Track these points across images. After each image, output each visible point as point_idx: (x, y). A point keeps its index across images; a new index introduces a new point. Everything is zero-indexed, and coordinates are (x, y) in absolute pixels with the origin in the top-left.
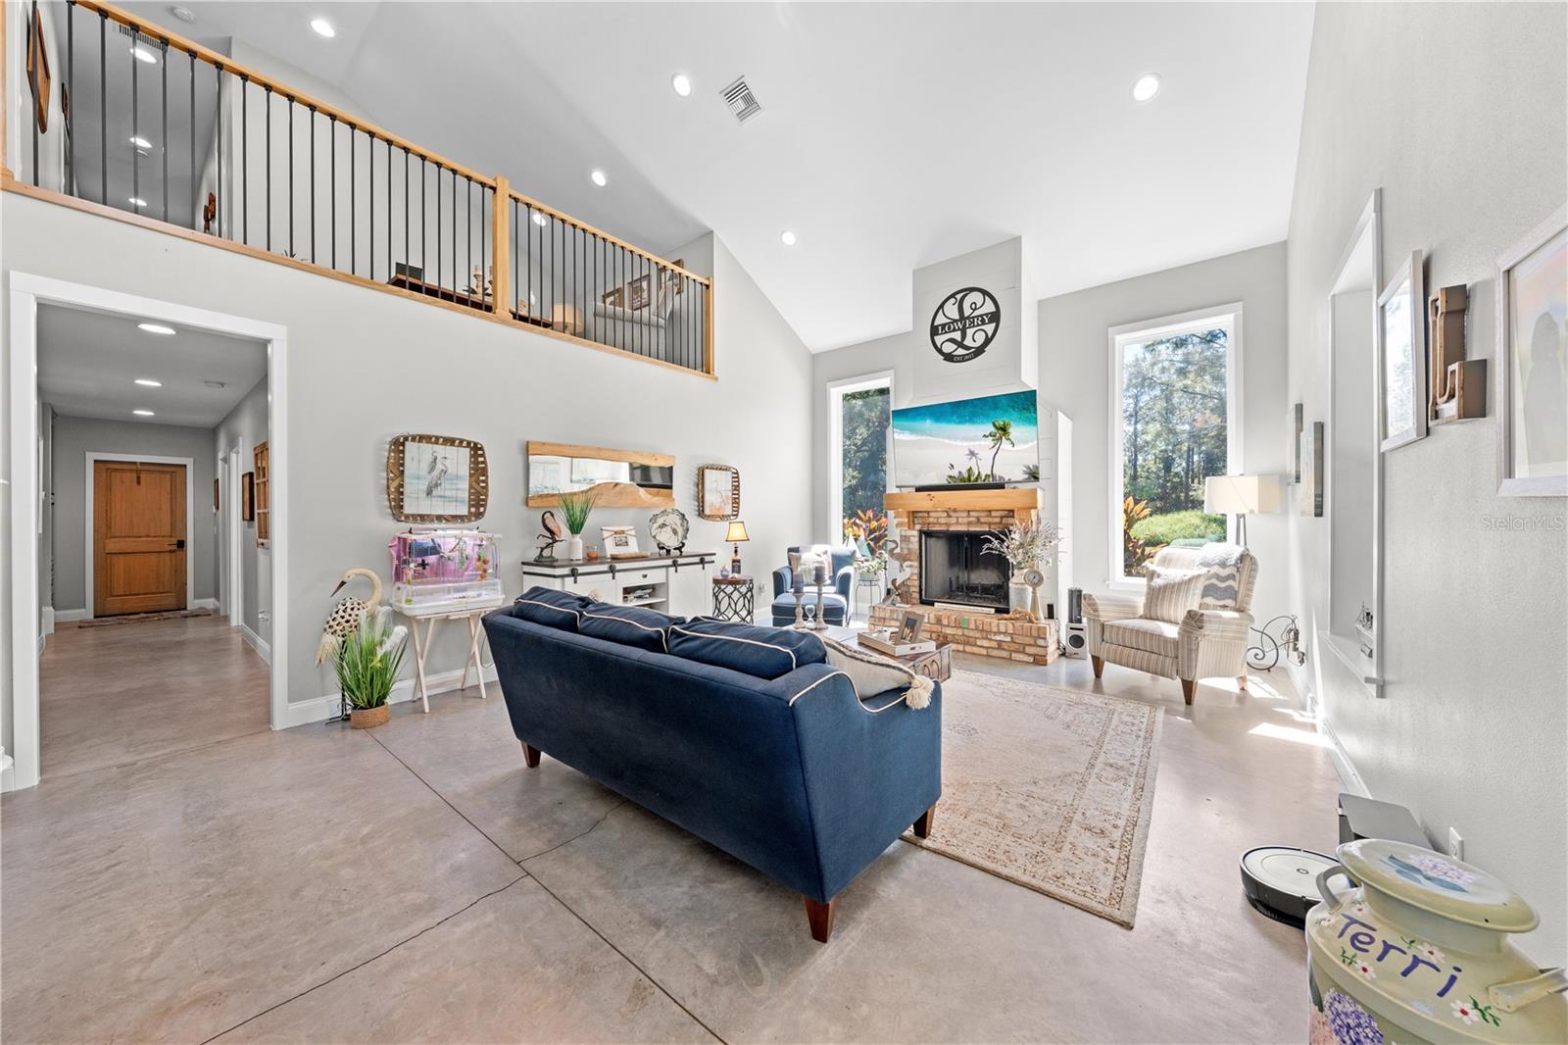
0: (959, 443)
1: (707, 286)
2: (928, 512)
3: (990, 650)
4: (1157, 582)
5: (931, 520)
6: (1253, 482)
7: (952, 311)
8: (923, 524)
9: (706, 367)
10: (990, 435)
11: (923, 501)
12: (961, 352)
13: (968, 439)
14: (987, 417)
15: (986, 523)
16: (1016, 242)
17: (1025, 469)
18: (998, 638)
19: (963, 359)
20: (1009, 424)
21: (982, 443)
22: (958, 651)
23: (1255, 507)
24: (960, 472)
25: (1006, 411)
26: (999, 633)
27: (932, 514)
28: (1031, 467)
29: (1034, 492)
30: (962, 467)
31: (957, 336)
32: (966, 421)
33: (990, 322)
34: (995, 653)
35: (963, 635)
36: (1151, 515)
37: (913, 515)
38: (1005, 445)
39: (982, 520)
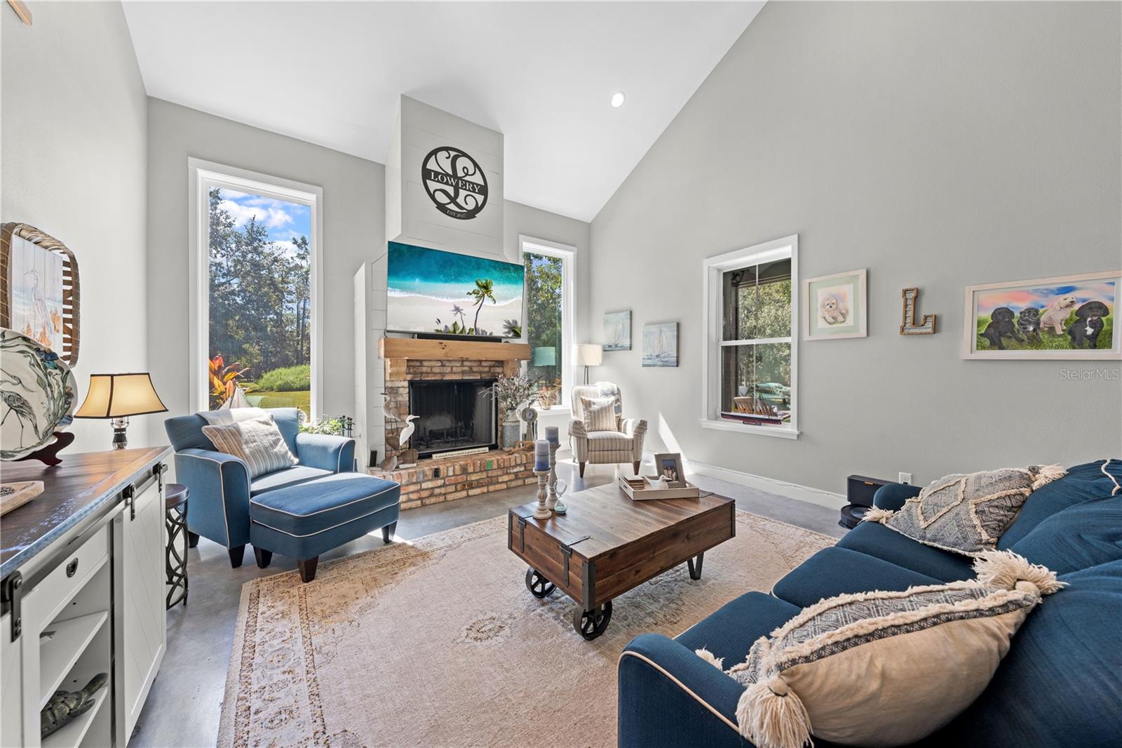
0: (445, 300)
2: (421, 361)
3: (509, 483)
5: (424, 369)
7: (445, 163)
8: (415, 374)
10: (474, 292)
12: (453, 207)
13: (453, 296)
14: (471, 276)
15: (477, 372)
16: (498, 135)
17: (506, 324)
18: (515, 470)
19: (455, 215)
20: (490, 283)
21: (466, 299)
22: (483, 493)
24: (446, 327)
25: (488, 271)
26: (517, 465)
27: (425, 364)
28: (511, 322)
29: (528, 346)
30: (448, 322)
31: (451, 190)
32: (452, 280)
34: (513, 484)
35: (488, 477)
37: (405, 364)
38: (487, 302)
39: (474, 369)
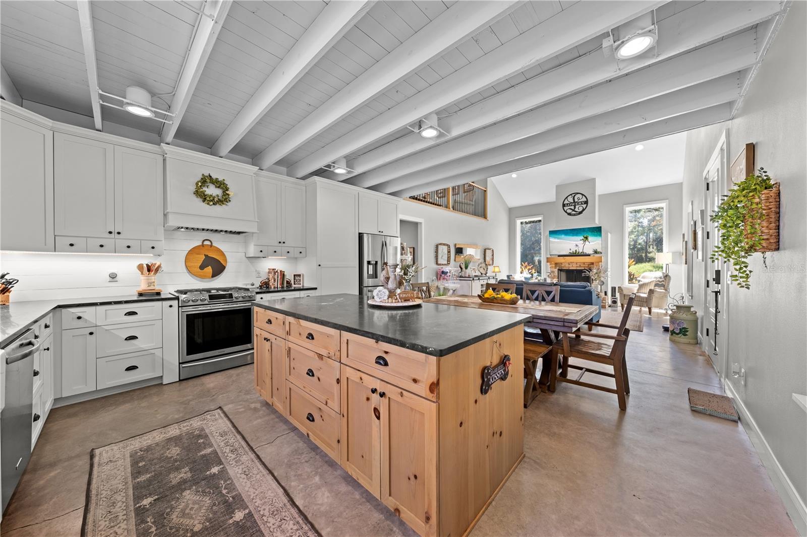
0: (572, 242)
1: (485, 191)
4: (641, 283)
6: (670, 254)
7: (570, 199)
8: (560, 267)
9: (484, 216)
10: (582, 240)
11: (561, 260)
12: (574, 213)
13: (575, 241)
14: (581, 234)
15: (583, 267)
16: (594, 179)
17: (593, 250)
19: (575, 215)
20: (589, 236)
21: (580, 242)
23: (671, 262)
24: (573, 251)
27: (563, 264)
28: (595, 249)
29: (601, 257)
30: (573, 249)
32: (575, 235)
33: (585, 204)
36: (635, 264)
37: (556, 264)
39: (581, 266)
